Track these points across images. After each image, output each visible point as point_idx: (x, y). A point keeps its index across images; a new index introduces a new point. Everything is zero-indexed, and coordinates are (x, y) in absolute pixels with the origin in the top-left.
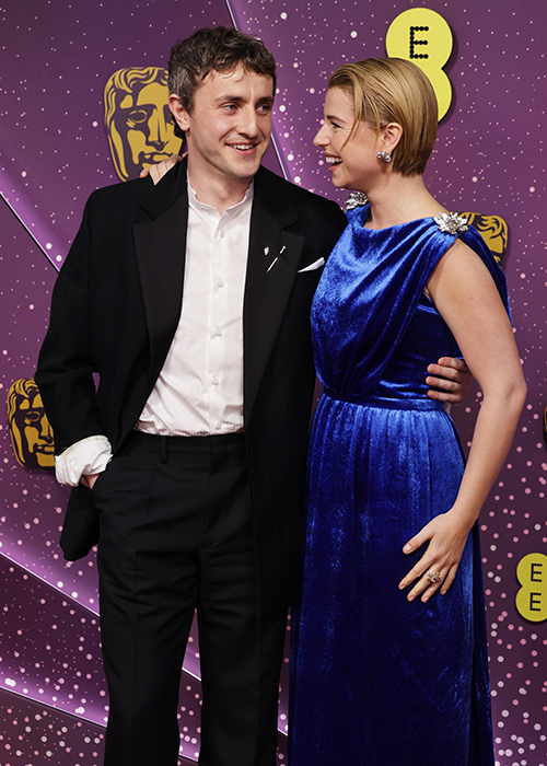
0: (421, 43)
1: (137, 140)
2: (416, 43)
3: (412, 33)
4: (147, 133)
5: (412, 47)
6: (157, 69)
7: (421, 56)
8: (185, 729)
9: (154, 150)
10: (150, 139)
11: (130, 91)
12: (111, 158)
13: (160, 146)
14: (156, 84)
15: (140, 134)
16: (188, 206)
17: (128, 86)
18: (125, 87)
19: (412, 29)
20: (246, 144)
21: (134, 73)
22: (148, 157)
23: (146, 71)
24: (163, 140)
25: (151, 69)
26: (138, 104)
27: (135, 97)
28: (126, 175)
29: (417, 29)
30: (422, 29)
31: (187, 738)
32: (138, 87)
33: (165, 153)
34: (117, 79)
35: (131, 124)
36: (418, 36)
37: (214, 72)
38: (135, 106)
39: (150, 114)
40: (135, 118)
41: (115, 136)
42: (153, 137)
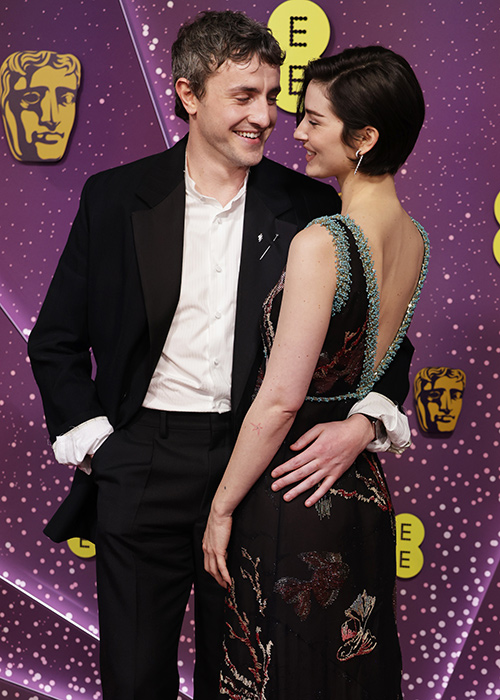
0: (300, 32)
1: (29, 119)
2: (296, 32)
3: (292, 23)
4: (40, 114)
5: (292, 36)
6: (49, 53)
7: (300, 45)
8: (74, 679)
9: (45, 129)
10: (43, 120)
11: (24, 74)
12: (5, 137)
13: (52, 126)
14: (49, 67)
15: (33, 115)
16: (185, 193)
17: (22, 68)
18: (19, 70)
19: (292, 18)
20: (255, 133)
21: (28, 57)
22: (40, 136)
23: (39, 55)
24: (55, 120)
25: (44, 53)
26: (32, 86)
27: (29, 80)
28: (20, 153)
29: (296, 18)
30: (301, 18)
31: (76, 688)
32: (31, 69)
33: (56, 133)
34: (11, 62)
35: (24, 105)
36: (298, 25)
37: (230, 62)
38: (28, 88)
39: (43, 96)
40: (28, 99)
41: (10, 116)
42: (46, 118)
